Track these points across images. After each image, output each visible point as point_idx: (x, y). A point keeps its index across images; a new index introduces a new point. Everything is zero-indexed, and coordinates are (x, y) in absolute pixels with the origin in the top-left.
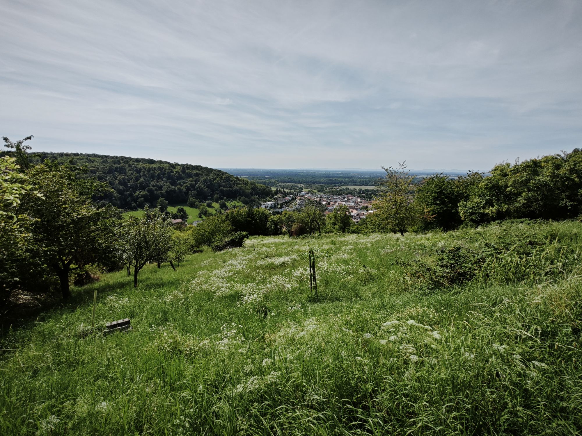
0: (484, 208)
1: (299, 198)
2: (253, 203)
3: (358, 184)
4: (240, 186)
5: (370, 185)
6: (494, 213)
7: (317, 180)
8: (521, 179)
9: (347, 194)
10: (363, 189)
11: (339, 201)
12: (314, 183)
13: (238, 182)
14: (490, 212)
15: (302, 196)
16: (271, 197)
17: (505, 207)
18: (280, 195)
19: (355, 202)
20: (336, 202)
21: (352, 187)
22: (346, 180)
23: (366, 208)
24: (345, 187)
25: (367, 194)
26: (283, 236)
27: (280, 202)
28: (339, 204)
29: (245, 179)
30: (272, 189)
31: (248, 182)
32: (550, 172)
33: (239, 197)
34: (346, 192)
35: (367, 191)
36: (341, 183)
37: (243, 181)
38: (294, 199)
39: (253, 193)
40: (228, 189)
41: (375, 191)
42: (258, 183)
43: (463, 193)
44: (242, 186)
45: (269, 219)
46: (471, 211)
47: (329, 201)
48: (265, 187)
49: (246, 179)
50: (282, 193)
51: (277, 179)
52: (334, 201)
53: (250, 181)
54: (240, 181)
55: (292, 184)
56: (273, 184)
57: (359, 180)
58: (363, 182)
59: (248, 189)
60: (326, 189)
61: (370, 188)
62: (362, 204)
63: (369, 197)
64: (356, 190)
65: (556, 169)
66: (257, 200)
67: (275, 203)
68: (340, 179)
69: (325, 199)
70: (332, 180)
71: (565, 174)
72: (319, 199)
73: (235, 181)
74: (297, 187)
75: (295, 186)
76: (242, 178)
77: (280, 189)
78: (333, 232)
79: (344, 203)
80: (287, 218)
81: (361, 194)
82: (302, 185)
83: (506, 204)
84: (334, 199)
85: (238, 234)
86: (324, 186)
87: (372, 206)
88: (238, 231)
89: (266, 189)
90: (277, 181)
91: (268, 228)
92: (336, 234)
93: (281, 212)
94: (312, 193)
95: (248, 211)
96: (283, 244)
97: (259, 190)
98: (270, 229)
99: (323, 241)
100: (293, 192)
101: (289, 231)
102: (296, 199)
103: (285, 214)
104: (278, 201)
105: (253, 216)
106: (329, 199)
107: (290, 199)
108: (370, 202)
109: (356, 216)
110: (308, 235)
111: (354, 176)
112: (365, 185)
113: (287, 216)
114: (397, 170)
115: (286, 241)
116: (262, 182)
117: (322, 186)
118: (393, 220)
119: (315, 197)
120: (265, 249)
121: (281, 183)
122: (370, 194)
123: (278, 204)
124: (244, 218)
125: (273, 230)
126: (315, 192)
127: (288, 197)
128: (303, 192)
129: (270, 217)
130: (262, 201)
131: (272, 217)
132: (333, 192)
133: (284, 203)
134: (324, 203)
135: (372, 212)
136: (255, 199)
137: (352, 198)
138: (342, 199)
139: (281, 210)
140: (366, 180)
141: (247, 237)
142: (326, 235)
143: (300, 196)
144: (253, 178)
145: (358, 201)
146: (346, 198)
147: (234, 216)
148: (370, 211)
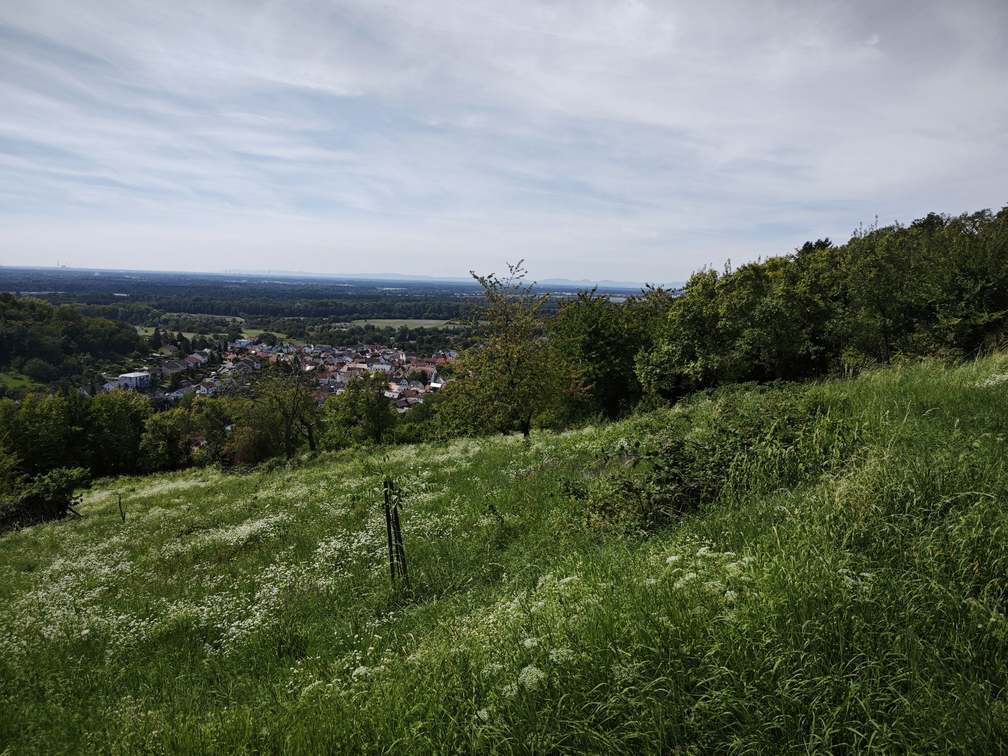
0: (680, 363)
1: (232, 356)
2: (74, 377)
3: (397, 314)
4: (20, 323)
5: (427, 318)
6: (698, 373)
7: (285, 304)
8: (739, 303)
9: (369, 343)
10: (411, 328)
11: (350, 363)
12: (277, 312)
13: (14, 311)
14: (692, 373)
15: (242, 350)
16: (137, 358)
17: (716, 360)
18: (167, 351)
19: (392, 363)
20: (342, 364)
21: (381, 324)
22: (365, 304)
23: (424, 379)
24: (362, 324)
25: (421, 341)
26: (199, 472)
27: (169, 372)
28: (349, 369)
29: (37, 301)
30: (141, 333)
31: (50, 310)
32: (782, 290)
33: (18, 359)
34: (366, 337)
35: (421, 332)
36: (351, 313)
37: (33, 307)
38: (215, 362)
39: (73, 345)
41: (441, 332)
42: (86, 313)
43: (638, 334)
44: (28, 326)
45: (148, 423)
46: (658, 371)
47: (322, 362)
48: (114, 326)
49: (43, 302)
50: (174, 343)
51: (155, 304)
52: (336, 361)
53: (57, 309)
54: (20, 306)
55: (206, 316)
56: (142, 318)
57: (399, 305)
58: (410, 309)
59: (50, 333)
60: (312, 330)
61: (428, 324)
62: (412, 367)
63: (427, 349)
64: (392, 329)
65: (791, 284)
66: (89, 369)
67: (154, 375)
68: (350, 303)
69: (309, 359)
70: (326, 304)
71: (805, 293)
72: (291, 357)
74: (224, 324)
75: (217, 323)
76: (26, 297)
77: (168, 332)
78: (349, 445)
79: (365, 366)
80: (207, 416)
81: (404, 340)
82: (239, 319)
83: (717, 353)
84: (334, 355)
85: (51, 477)
86: (303, 321)
87: (435, 372)
88: (51, 467)
89: (119, 331)
90: (155, 307)
91: (147, 452)
92: (357, 448)
93: (177, 400)
94: (272, 342)
95: (65, 403)
96: (211, 491)
97: (94, 337)
98: (152, 455)
99: (333, 471)
100: (211, 340)
101: (217, 453)
102: (221, 360)
103: (200, 404)
104: (164, 368)
105: (89, 418)
106: (322, 356)
107: (203, 360)
108: (430, 360)
109: (399, 398)
110: (284, 459)
111: (385, 293)
112: (415, 318)
113: (206, 410)
114: (505, 281)
115: (216, 482)
116: (104, 309)
117: (298, 321)
118: (506, 402)
119: (281, 351)
120: (156, 512)
121: (168, 314)
122: (429, 342)
123: (162, 376)
124: (56, 425)
125: (163, 454)
126: (282, 340)
127: (197, 356)
128: (243, 338)
129: (147, 418)
130: (107, 370)
131: (157, 417)
132: (331, 336)
133: (182, 373)
134: (308, 368)
135: (438, 385)
136: (80, 364)
137: (384, 353)
138: (357, 357)
139: (174, 394)
140: (415, 305)
141: (85, 484)
142: (331, 456)
143: (234, 352)
144: (67, 299)
145: (400, 360)
146: (368, 351)
147: (17, 423)
148: (433, 385)
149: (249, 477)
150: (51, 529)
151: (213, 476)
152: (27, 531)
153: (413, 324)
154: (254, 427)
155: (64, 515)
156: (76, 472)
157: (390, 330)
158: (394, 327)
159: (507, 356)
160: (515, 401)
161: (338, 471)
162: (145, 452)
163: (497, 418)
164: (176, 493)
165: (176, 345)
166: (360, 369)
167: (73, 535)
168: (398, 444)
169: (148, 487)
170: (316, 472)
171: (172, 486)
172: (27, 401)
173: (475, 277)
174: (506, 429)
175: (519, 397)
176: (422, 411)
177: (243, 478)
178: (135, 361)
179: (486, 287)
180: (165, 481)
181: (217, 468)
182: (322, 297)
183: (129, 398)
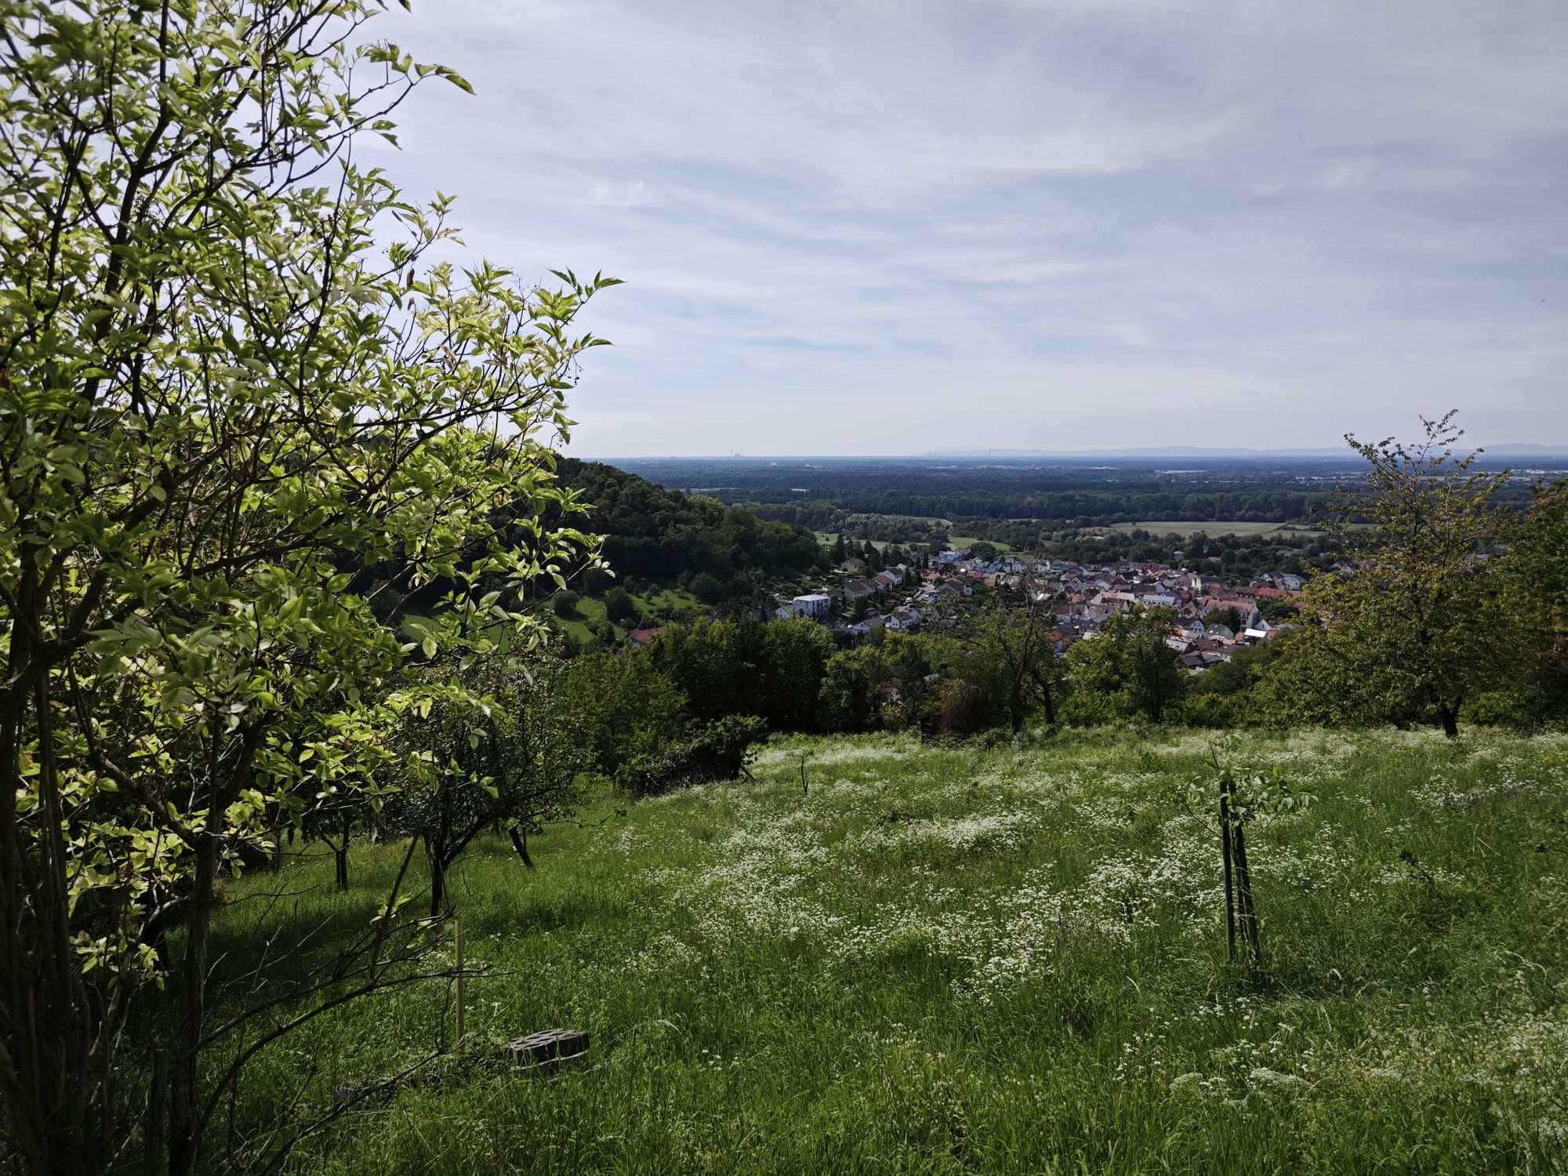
1: (933, 576)
2: (744, 598)
3: (1188, 513)
4: (689, 528)
5: (1242, 519)
7: (1010, 500)
9: (1139, 559)
10: (1213, 536)
11: (1106, 590)
12: (997, 512)
13: (683, 513)
15: (948, 568)
16: (815, 576)
18: (852, 566)
19: (1177, 593)
20: (1094, 593)
21: (1160, 529)
22: (1134, 497)
23: (1234, 621)
24: (1128, 529)
25: (1231, 559)
26: (891, 739)
27: (853, 595)
28: (1104, 600)
29: (708, 500)
30: (821, 542)
31: (721, 511)
33: (685, 574)
34: (1134, 550)
35: (1231, 542)
36: (1109, 512)
37: (703, 507)
38: (911, 583)
39: (744, 556)
40: (642, 542)
41: (1267, 543)
42: (760, 515)
44: (697, 531)
45: (830, 663)
47: (1062, 588)
48: (790, 532)
49: (714, 501)
50: (860, 555)
51: (840, 501)
52: (1084, 587)
53: (728, 510)
54: (689, 506)
55: (902, 517)
56: (822, 521)
57: (1192, 498)
58: (1211, 504)
59: (721, 542)
60: (1049, 538)
61: (1243, 530)
62: (1212, 602)
63: (1241, 572)
64: (1179, 538)
66: (760, 588)
67: (834, 599)
68: (1109, 497)
69: (1041, 582)
70: (1071, 499)
72: (1017, 579)
73: (670, 508)
74: (925, 529)
75: (916, 528)
76: (697, 495)
77: (854, 540)
78: (1106, 721)
79: (1131, 597)
80: (903, 659)
81: (1199, 556)
82: (945, 522)
84: (1081, 578)
85: (724, 725)
86: (1036, 525)
87: (1256, 610)
88: (726, 713)
89: (795, 539)
90: (839, 506)
91: (827, 704)
92: (1121, 727)
93: (861, 635)
94: (990, 556)
95: (738, 631)
96: (910, 767)
97: (768, 546)
98: (833, 708)
99: (1088, 757)
100: (907, 552)
101: (914, 713)
102: (919, 581)
103: (896, 642)
104: (846, 590)
105: (762, 653)
106: (1063, 578)
107: (897, 580)
108: (1246, 590)
109: (1187, 652)
110: (1009, 732)
111: (1168, 480)
112: (1220, 520)
113: (903, 651)
114: (1416, 449)
115: (916, 755)
116: (779, 510)
117: (1028, 524)
118: (1410, 669)
119: (1001, 570)
120: (843, 786)
121: (855, 515)
122: (1245, 559)
123: (844, 601)
124: (725, 658)
125: (846, 709)
126: (1001, 552)
127: (888, 575)
128: (949, 549)
129: (829, 657)
130: (780, 590)
131: (840, 656)
132: (1077, 548)
133: (869, 597)
134: (1041, 596)
135: (1260, 634)
136: (751, 581)
137: (1164, 576)
138: (1118, 581)
139: (858, 627)
140: (1222, 498)
141: (760, 737)
142: (1079, 735)
143: (936, 570)
144: (739, 497)
145: (1191, 589)
146: (1136, 573)
147: (686, 652)
148: (1250, 632)
149: (961, 753)
150: (722, 791)
151: (909, 747)
152: (697, 789)
153: (1215, 530)
154: (969, 679)
155: (735, 776)
156: (751, 722)
157: (1175, 540)
158: (1182, 535)
159: (1415, 586)
160: (1429, 668)
161: (1095, 759)
162: (824, 703)
163: (1389, 697)
164: (867, 765)
165: (863, 559)
166: (1122, 601)
167: (748, 803)
168: (1191, 726)
169: (829, 752)
170: (1059, 757)
171: (858, 753)
172: (697, 626)
173: (1355, 445)
174: (1403, 718)
175: (1438, 661)
176: (1230, 675)
177: (952, 753)
178: (813, 580)
179: (1374, 462)
180: (848, 745)
181: (915, 736)
182: (1066, 487)
183: (808, 629)
